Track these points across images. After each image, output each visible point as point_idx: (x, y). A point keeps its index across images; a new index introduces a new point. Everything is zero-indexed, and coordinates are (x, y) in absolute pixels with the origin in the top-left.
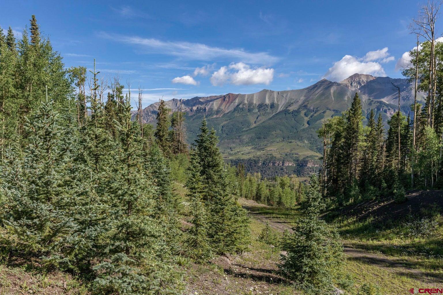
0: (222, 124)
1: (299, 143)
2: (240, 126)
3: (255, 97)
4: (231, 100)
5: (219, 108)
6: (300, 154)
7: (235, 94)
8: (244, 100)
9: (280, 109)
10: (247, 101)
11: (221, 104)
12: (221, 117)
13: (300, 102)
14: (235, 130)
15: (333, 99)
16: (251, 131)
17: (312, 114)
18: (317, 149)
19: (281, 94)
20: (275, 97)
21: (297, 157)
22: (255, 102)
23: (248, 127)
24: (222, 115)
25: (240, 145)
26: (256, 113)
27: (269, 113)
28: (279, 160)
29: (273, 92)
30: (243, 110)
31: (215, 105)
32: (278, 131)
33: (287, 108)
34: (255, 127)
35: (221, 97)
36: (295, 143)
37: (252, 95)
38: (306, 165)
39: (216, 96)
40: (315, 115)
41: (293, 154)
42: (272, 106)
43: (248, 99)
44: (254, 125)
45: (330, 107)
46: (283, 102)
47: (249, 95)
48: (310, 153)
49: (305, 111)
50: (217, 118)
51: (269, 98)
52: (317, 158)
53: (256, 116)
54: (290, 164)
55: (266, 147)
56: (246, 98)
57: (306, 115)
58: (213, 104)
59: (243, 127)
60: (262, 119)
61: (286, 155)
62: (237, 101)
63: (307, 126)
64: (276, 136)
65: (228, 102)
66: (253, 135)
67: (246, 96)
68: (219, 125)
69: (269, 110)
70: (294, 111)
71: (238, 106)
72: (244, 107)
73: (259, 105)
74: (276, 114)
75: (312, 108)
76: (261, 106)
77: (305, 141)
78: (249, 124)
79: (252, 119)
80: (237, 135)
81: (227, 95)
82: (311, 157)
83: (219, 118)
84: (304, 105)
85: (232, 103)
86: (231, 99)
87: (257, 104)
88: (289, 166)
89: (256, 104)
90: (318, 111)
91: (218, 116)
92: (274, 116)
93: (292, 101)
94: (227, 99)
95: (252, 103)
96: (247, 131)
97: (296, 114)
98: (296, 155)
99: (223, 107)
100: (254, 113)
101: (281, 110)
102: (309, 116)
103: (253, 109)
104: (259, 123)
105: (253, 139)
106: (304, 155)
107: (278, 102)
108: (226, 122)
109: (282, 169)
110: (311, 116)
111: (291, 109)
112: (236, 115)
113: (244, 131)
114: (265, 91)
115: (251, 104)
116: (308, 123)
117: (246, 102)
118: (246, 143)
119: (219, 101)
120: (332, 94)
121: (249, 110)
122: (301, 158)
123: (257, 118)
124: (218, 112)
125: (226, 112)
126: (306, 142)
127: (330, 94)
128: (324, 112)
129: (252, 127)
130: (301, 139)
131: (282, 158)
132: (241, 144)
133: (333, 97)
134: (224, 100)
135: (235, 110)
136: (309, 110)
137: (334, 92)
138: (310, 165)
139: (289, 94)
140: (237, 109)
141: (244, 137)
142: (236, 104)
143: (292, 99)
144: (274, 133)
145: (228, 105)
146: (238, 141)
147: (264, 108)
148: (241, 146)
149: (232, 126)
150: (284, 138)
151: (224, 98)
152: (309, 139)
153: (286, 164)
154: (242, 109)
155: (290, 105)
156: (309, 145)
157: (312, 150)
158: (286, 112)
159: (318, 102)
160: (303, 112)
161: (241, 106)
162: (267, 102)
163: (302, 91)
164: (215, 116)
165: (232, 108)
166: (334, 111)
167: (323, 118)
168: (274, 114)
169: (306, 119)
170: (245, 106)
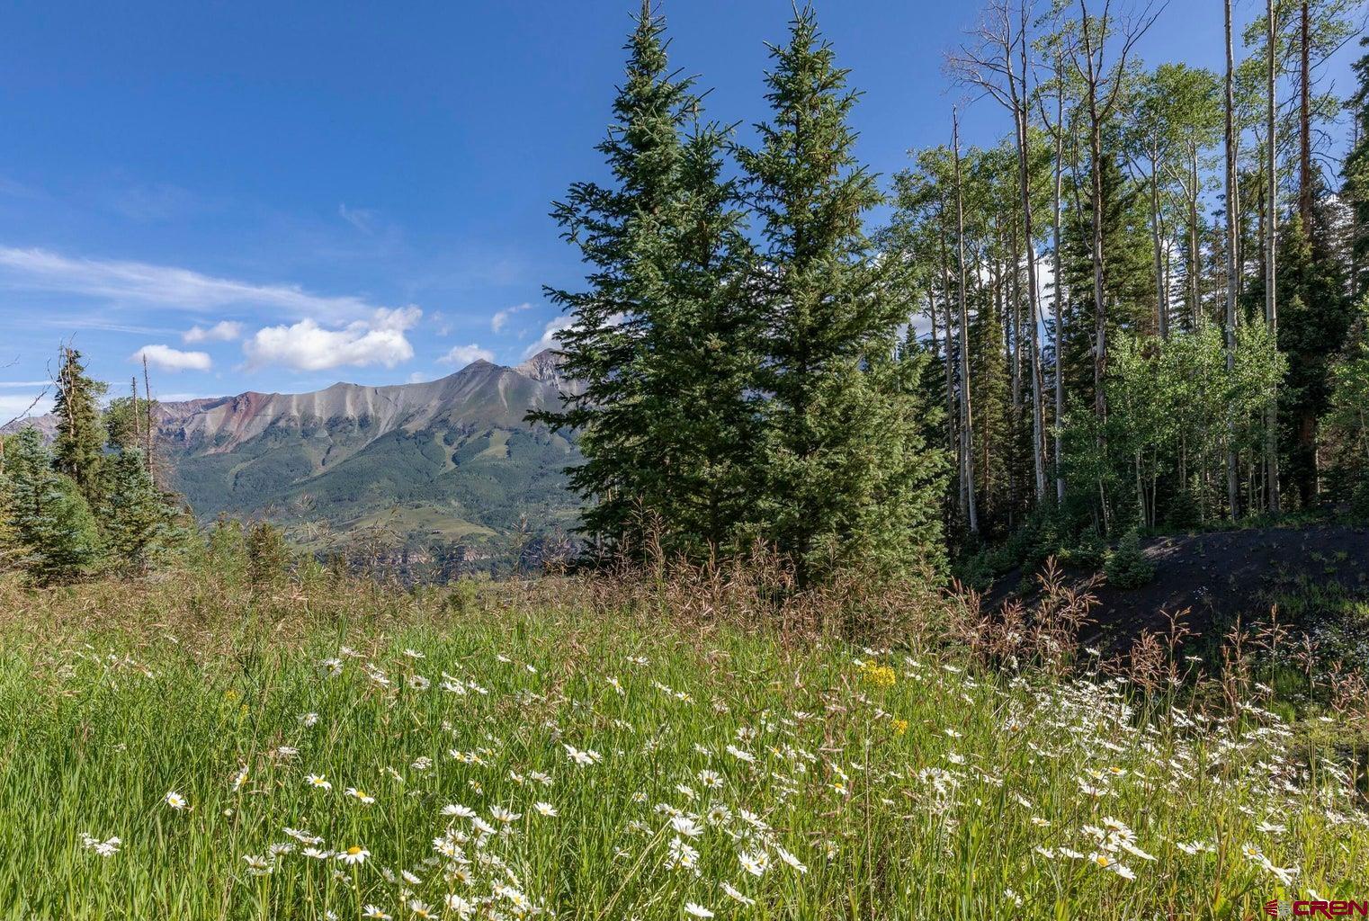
0: (234, 471)
1: (438, 507)
2: (285, 472)
3: (317, 401)
4: (253, 410)
5: (221, 429)
6: (444, 532)
7: (263, 395)
8: (290, 407)
9: (384, 428)
10: (299, 411)
11: (227, 420)
12: (228, 451)
13: (431, 413)
14: (272, 483)
15: (506, 404)
16: (316, 483)
17: (462, 438)
18: (482, 517)
19: (383, 393)
20: (369, 399)
21: (438, 540)
22: (317, 413)
23: (306, 474)
24: (230, 448)
25: (288, 519)
26: (324, 440)
27: (356, 440)
28: (395, 551)
29: (362, 388)
30: (288, 434)
31: (211, 422)
32: (385, 482)
33: (400, 425)
34: (325, 475)
35: (223, 401)
36: (427, 506)
37: (309, 399)
38: (461, 558)
39: (209, 400)
40: (469, 441)
41: (426, 534)
42: (364, 422)
43: (298, 405)
44: (321, 470)
45: (500, 422)
46: (390, 413)
47: (301, 398)
48: (466, 528)
49: (445, 432)
50: (218, 455)
51: (354, 404)
52: (483, 540)
53: (323, 447)
54: (421, 557)
55: (359, 521)
56: (294, 404)
57: (447, 441)
58: (203, 420)
59: (292, 474)
60: (342, 454)
61: (411, 537)
62: (270, 412)
63: (454, 466)
64: (381, 494)
65: (246, 413)
66: (322, 493)
67: (294, 398)
68: (226, 471)
69: (356, 432)
70: (418, 434)
71: (273, 423)
72: (290, 427)
73: (329, 421)
74: (374, 442)
75: (459, 426)
76: (335, 423)
77: (453, 502)
78: (308, 467)
79: (314, 454)
80: (278, 494)
81: (242, 396)
82: (469, 537)
83: (224, 454)
84: (440, 419)
85: (256, 415)
86: (254, 405)
87: (325, 419)
88: (419, 564)
89: (321, 418)
90: (474, 431)
91: (220, 450)
92: (369, 447)
93: (411, 411)
94: (242, 407)
95: (313, 417)
96: (303, 484)
97: (424, 439)
98: (434, 536)
99: (232, 427)
100: (318, 440)
101: (387, 430)
102: (456, 445)
103: (314, 430)
104: (331, 466)
105: (322, 503)
106: (452, 535)
107: (376, 412)
108: (245, 465)
109: (403, 572)
110: (461, 445)
111: (412, 427)
112: (270, 445)
113: (297, 485)
114: (343, 388)
115: (307, 418)
116: (454, 459)
117: (295, 413)
118: (306, 514)
119: (221, 412)
120: (502, 394)
121: (306, 434)
122: (447, 542)
123: (328, 452)
124: (219, 439)
125: (244, 438)
126: (455, 503)
127: (497, 393)
128: (488, 435)
129: (317, 473)
130: (441, 497)
131: (401, 545)
132: (291, 516)
133: (504, 400)
134: (235, 409)
135: (267, 433)
136: (453, 431)
137: (506, 389)
138: (469, 557)
139: (402, 392)
140: (271, 430)
141: (298, 502)
142: (269, 419)
143: (410, 406)
144: (374, 485)
145: (246, 421)
146: (283, 509)
147: (344, 428)
148: (293, 521)
149: (262, 475)
150: (400, 498)
151: (234, 404)
152: (460, 497)
153: (414, 559)
154: (286, 431)
155: (406, 420)
156: (463, 510)
157: (470, 521)
158: (398, 435)
159: (471, 411)
160: (440, 436)
161: (282, 424)
162: (350, 412)
163: (431, 386)
164: (212, 451)
165: (257, 427)
166: (510, 430)
167: (487, 446)
168: (369, 441)
169: (449, 451)
170: (292, 424)
